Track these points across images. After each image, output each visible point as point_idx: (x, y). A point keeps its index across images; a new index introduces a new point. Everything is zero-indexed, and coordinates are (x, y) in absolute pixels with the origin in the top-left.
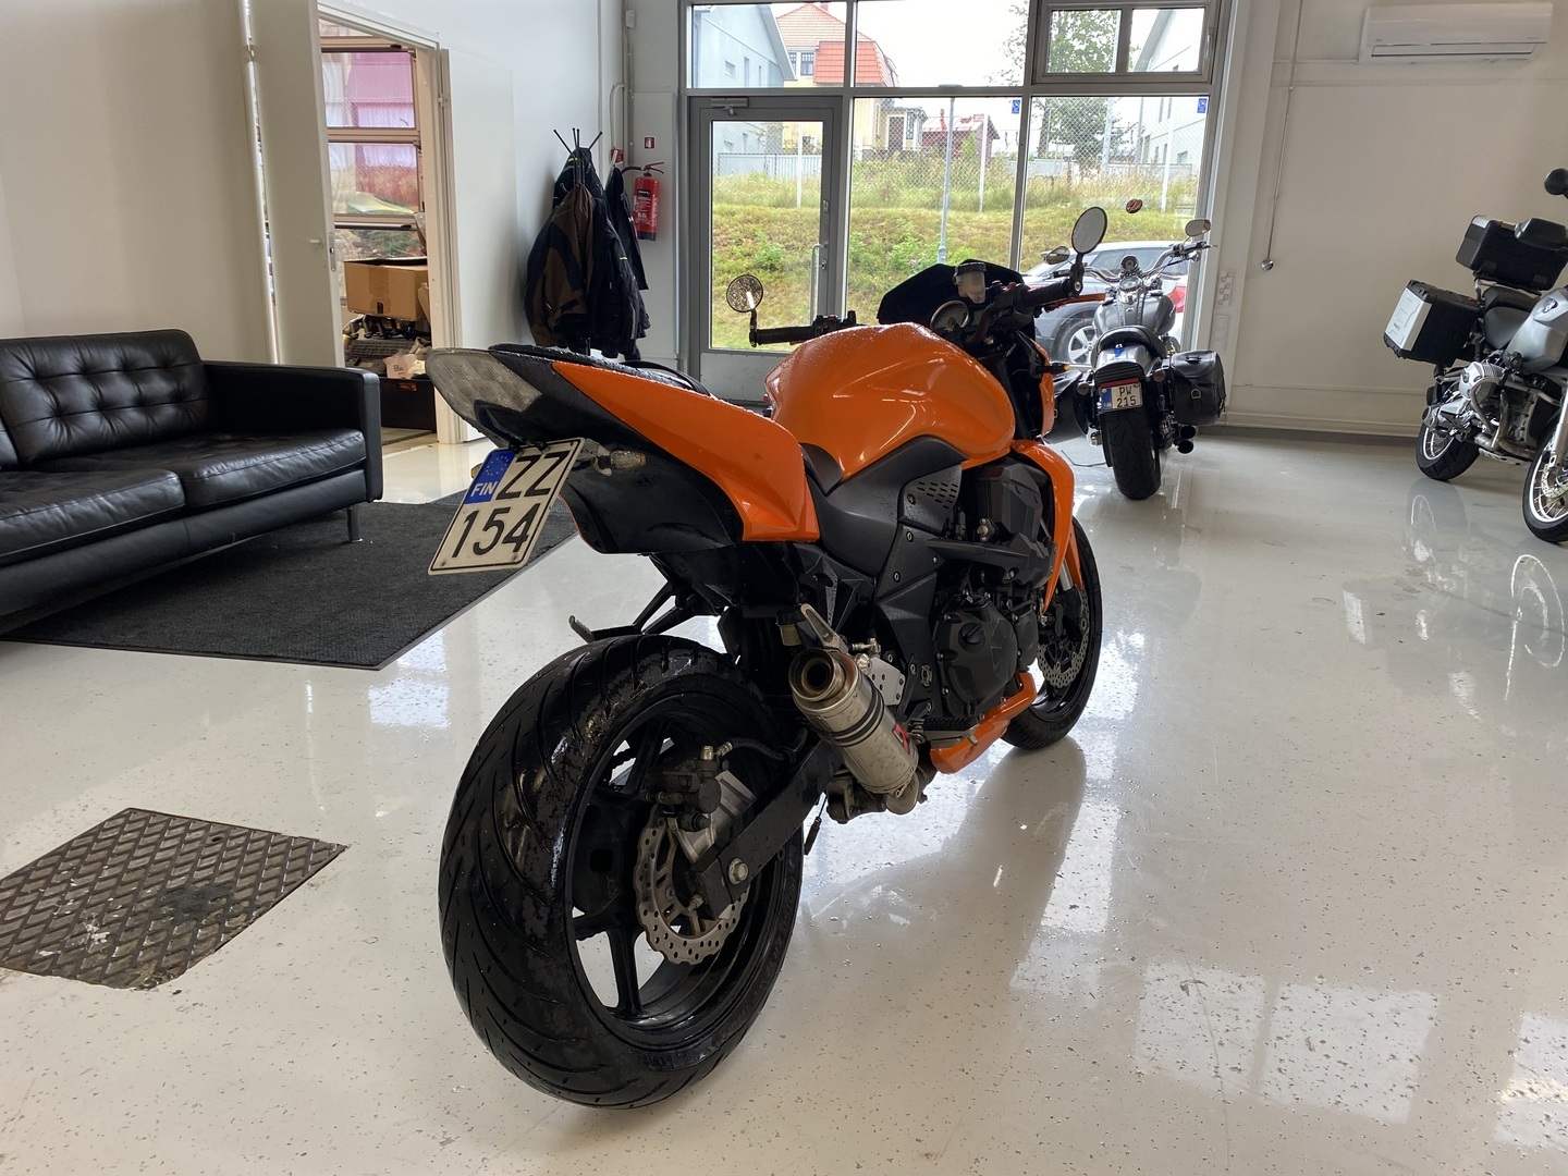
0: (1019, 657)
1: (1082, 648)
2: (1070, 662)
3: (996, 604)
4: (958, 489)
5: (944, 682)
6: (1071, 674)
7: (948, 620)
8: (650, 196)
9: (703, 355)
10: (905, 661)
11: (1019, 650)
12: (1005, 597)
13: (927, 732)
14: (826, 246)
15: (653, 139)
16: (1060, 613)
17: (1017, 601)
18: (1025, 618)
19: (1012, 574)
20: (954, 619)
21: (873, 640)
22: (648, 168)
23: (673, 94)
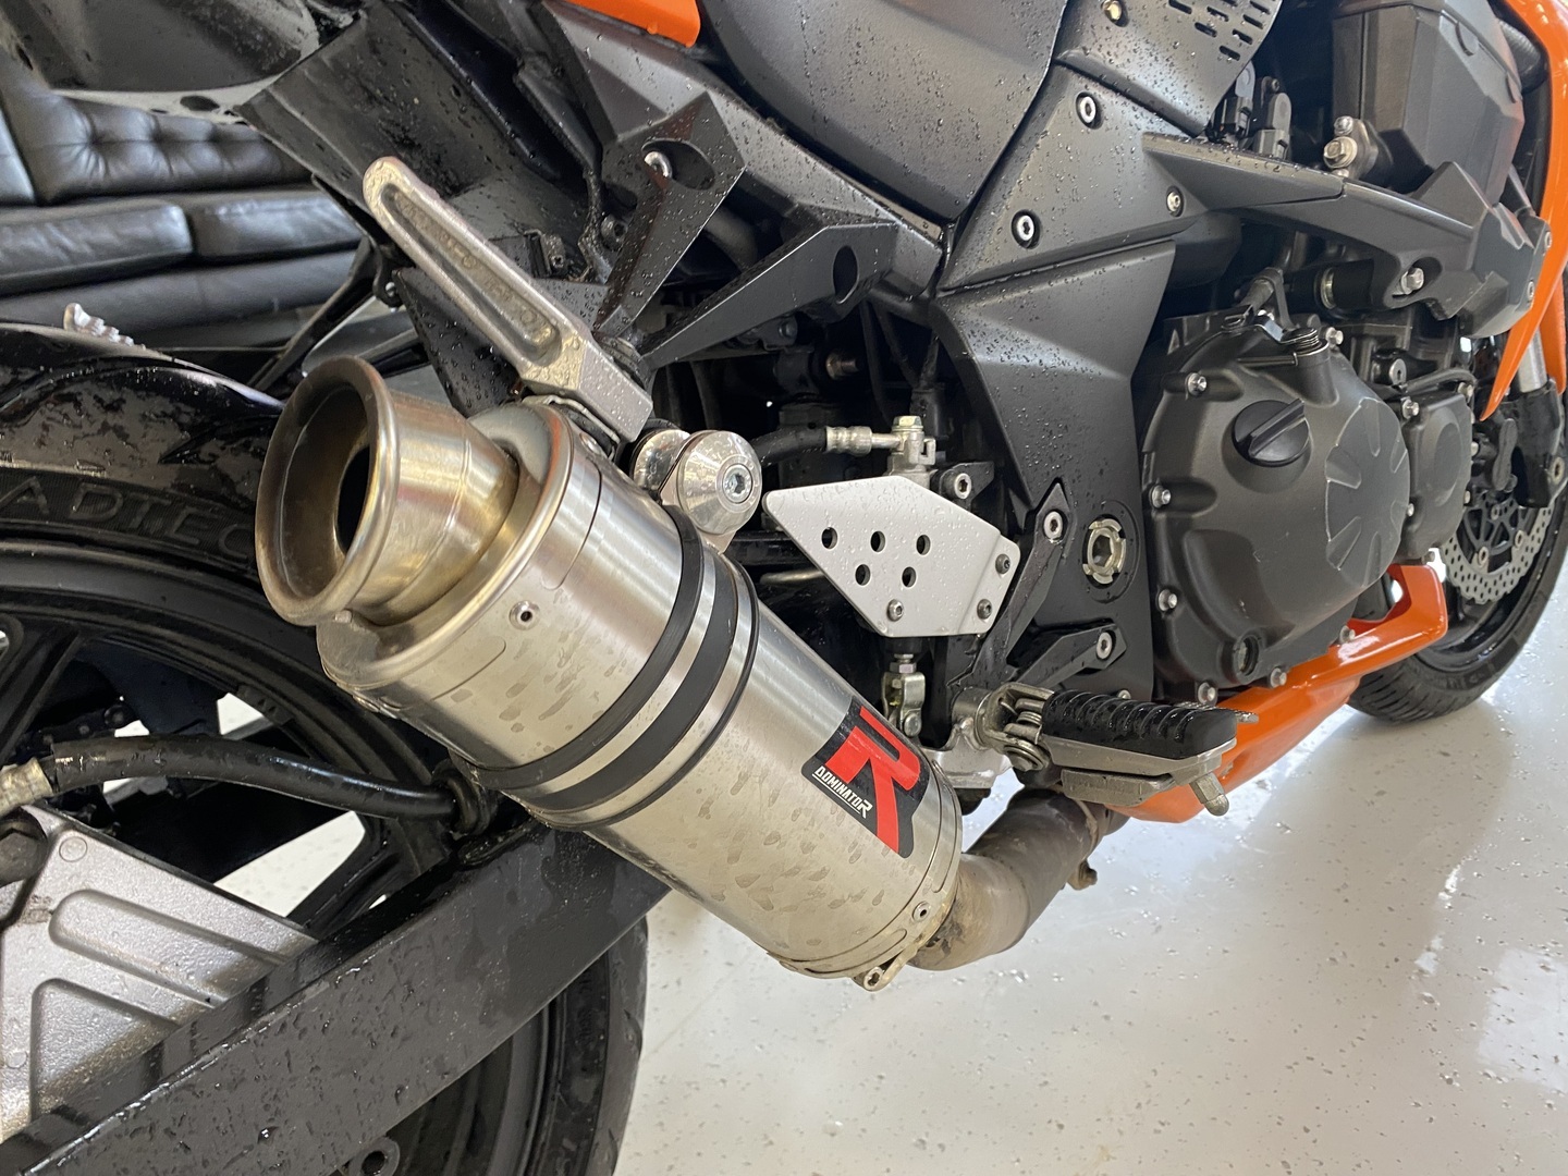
0: (1409, 521)
1: (1538, 524)
2: (1510, 550)
3: (1357, 366)
4: (1268, 21)
5: (1167, 573)
6: (1509, 577)
7: (1199, 393)
10: (1025, 500)
11: (1413, 501)
12: (1386, 353)
13: (1052, 742)
16: (1510, 438)
17: (1420, 369)
18: (1441, 414)
19: (1418, 277)
20: (1218, 388)
21: (907, 421)
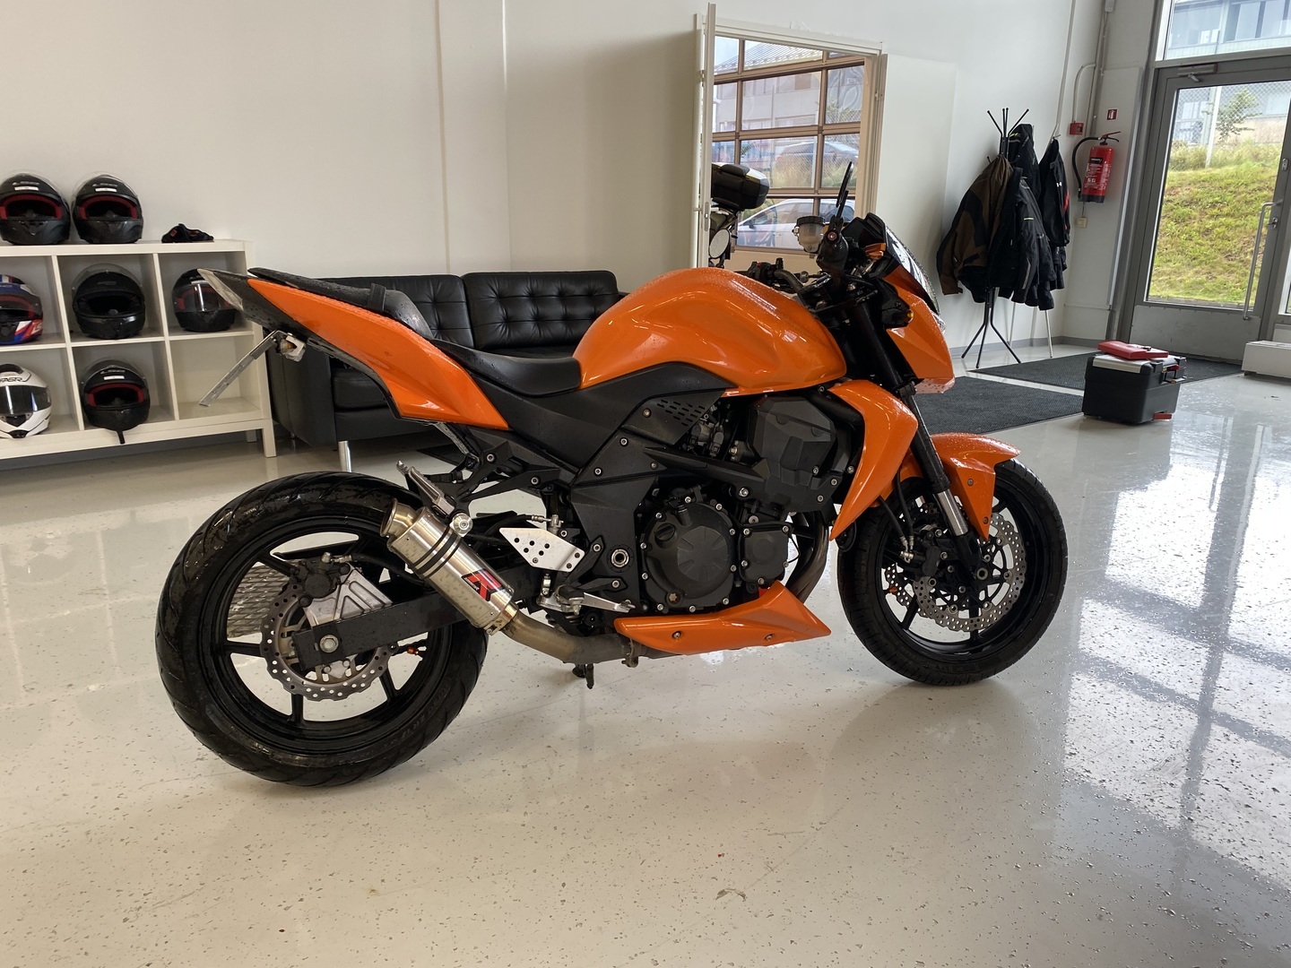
0: (746, 567)
5: (644, 568)
7: (658, 518)
8: (1102, 163)
9: (1138, 308)
10: (588, 540)
11: (747, 561)
14: (1279, 205)
15: (1116, 110)
18: (763, 535)
19: (746, 492)
21: (555, 516)
22: (1106, 137)
23: (1141, 68)
